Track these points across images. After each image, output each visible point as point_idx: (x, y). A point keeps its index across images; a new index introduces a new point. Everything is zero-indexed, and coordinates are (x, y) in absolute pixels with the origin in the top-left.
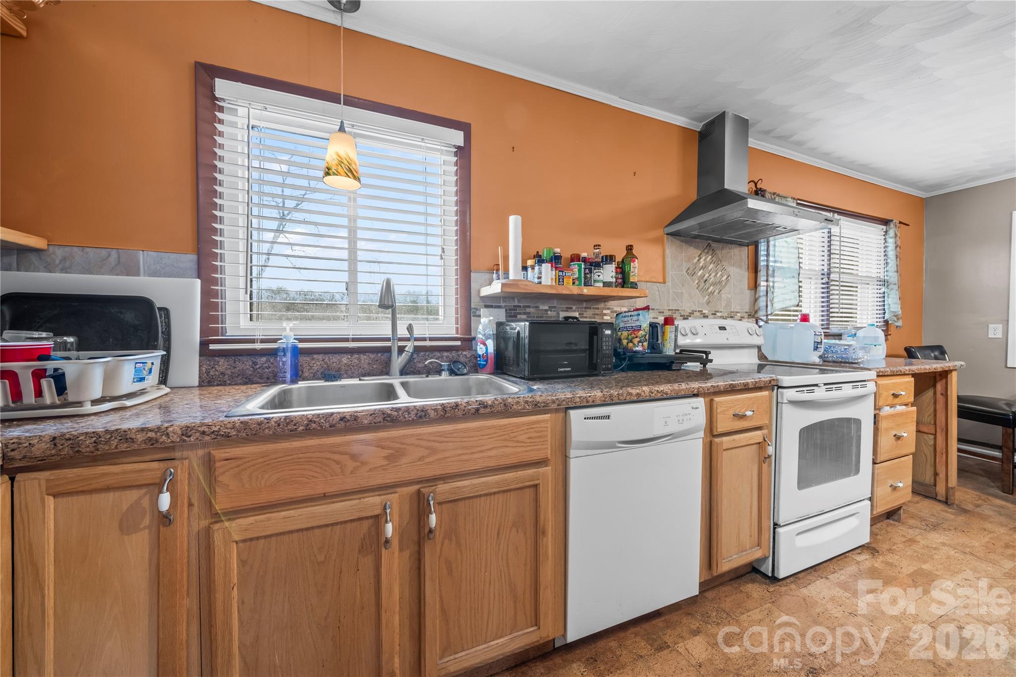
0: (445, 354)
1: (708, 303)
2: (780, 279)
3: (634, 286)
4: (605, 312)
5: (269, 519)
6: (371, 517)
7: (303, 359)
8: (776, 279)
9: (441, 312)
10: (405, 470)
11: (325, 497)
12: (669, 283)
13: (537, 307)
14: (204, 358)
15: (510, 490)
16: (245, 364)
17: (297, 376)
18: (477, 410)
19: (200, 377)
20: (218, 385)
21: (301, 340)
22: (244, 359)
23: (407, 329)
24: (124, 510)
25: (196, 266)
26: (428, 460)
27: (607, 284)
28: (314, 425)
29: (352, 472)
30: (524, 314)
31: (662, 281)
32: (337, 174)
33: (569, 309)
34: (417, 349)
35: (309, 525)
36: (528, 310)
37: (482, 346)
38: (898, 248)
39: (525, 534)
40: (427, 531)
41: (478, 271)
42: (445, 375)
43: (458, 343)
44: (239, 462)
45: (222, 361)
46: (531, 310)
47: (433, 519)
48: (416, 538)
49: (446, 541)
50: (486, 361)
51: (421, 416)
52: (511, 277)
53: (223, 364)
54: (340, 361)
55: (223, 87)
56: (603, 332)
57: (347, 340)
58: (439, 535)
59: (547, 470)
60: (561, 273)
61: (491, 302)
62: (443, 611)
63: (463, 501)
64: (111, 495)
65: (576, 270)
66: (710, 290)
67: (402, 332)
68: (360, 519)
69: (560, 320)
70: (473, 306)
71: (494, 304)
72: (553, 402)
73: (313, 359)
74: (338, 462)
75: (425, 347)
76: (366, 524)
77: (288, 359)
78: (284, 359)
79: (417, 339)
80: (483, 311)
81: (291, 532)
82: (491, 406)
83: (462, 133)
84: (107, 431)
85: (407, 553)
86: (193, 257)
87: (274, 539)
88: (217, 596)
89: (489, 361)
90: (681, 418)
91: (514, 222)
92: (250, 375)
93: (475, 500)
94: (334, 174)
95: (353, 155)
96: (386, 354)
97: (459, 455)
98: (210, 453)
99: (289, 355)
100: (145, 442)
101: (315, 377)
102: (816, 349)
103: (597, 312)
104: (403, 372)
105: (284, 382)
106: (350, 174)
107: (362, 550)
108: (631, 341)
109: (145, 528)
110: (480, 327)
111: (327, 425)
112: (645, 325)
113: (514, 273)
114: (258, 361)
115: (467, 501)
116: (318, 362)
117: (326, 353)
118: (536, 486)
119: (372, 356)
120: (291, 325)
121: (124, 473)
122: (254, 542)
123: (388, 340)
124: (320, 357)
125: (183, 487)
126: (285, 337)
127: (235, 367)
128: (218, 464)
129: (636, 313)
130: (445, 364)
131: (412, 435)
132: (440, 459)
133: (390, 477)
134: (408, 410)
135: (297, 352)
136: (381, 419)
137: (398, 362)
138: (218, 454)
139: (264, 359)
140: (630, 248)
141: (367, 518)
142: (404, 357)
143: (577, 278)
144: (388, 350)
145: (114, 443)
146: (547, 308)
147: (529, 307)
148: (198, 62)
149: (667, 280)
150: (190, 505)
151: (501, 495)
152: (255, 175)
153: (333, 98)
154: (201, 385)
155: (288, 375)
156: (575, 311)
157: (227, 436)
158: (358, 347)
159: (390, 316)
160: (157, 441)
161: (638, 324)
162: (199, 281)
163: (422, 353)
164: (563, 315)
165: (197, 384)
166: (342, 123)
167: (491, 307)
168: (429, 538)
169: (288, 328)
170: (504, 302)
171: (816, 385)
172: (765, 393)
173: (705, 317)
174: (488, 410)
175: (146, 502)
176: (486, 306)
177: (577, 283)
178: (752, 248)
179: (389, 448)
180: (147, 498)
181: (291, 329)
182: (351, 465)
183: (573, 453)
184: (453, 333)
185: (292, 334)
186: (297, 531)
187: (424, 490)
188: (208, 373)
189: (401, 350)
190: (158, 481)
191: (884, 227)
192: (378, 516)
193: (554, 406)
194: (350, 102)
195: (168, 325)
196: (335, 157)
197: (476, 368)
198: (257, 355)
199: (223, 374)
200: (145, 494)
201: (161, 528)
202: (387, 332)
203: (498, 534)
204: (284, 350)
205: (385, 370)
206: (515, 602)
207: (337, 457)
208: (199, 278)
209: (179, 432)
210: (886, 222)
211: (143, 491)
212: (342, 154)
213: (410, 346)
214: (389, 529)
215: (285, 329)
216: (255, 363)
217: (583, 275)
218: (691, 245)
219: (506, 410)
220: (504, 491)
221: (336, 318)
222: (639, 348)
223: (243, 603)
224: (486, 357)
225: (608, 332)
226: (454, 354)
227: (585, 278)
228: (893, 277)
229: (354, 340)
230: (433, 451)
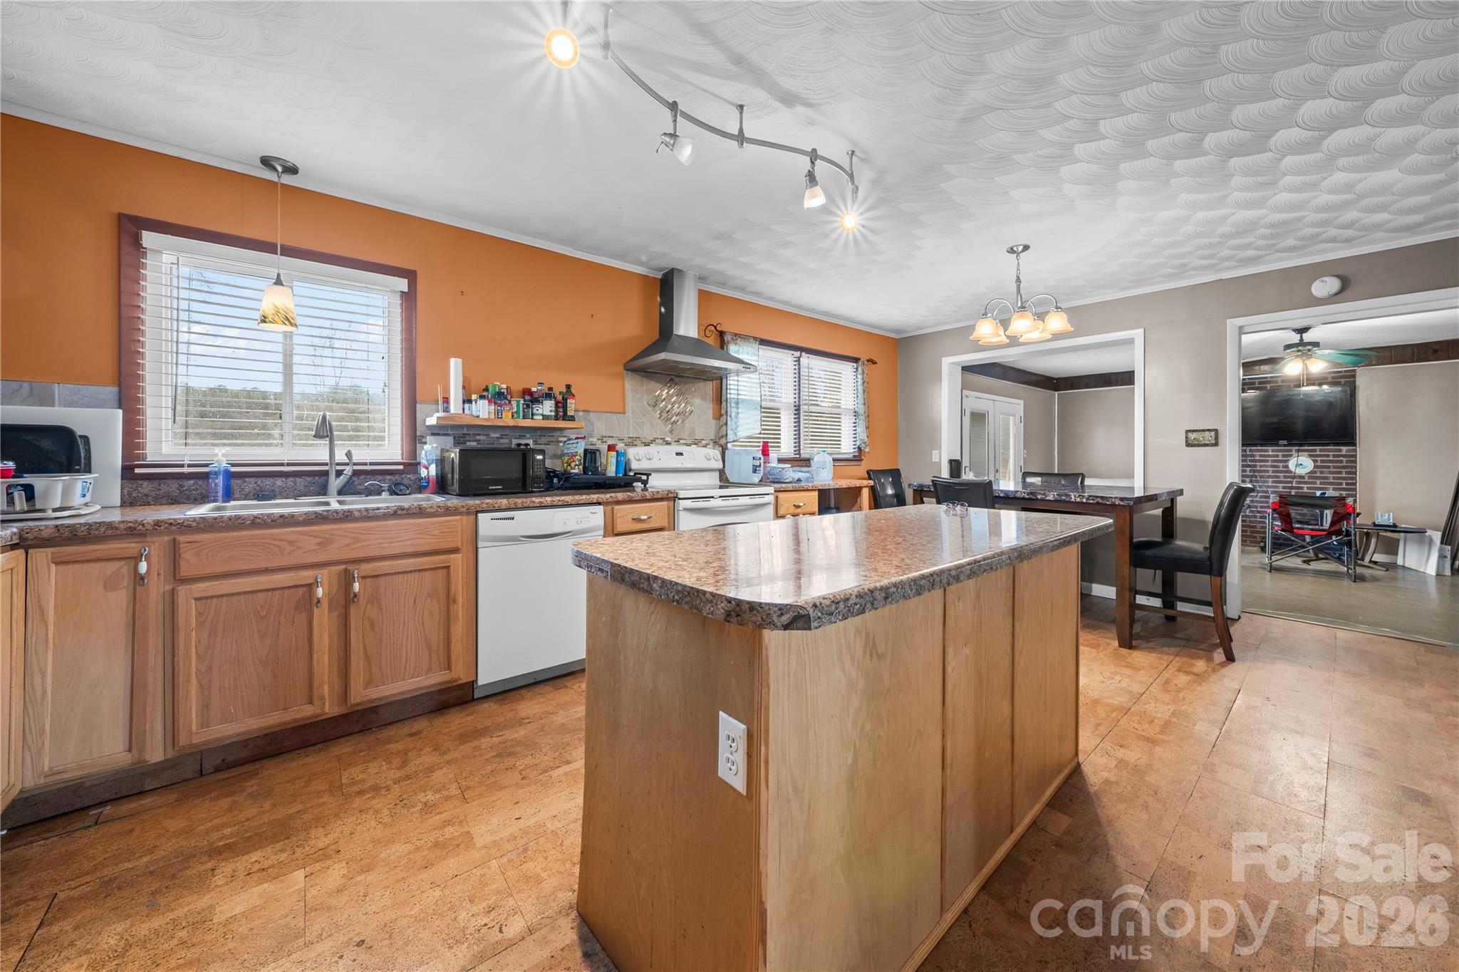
0: (388, 477)
1: (671, 431)
2: (744, 410)
3: (572, 419)
4: (560, 439)
5: (221, 584)
6: (305, 585)
7: (235, 483)
8: (740, 410)
9: (387, 439)
10: (334, 553)
11: (267, 571)
12: (629, 413)
13: (488, 435)
14: (124, 481)
15: (425, 570)
16: (172, 487)
17: (228, 496)
18: (396, 512)
19: (122, 499)
20: (140, 505)
21: (233, 465)
22: (170, 482)
23: (346, 455)
24: (108, 575)
25: (117, 398)
26: (352, 547)
27: (545, 417)
28: (258, 520)
29: (289, 554)
30: (473, 441)
31: (622, 411)
32: (274, 322)
33: (521, 437)
34: (356, 473)
35: (254, 589)
36: (478, 437)
37: (424, 469)
38: (865, 384)
39: (439, 603)
40: (352, 595)
41: (424, 402)
42: (385, 495)
43: (401, 467)
44: (199, 544)
45: (145, 484)
46: (482, 438)
47: (356, 586)
48: (343, 604)
49: (369, 606)
50: (428, 483)
51: (347, 517)
52: (452, 410)
53: (146, 487)
54: (274, 484)
55: (148, 238)
56: (534, 459)
57: (282, 465)
58: (362, 600)
59: (457, 557)
60: (499, 408)
61: (437, 431)
62: (367, 656)
63: (384, 577)
64: (98, 565)
65: (515, 406)
66: (673, 420)
67: (340, 456)
68: (296, 586)
69: (513, 446)
70: (418, 434)
71: (441, 432)
72: (463, 507)
73: (245, 482)
74: (277, 546)
75: (366, 470)
76: (301, 591)
77: (220, 481)
78: (217, 481)
79: (355, 464)
80: (429, 439)
81: (238, 594)
82: (408, 509)
83: (406, 280)
84: (96, 523)
85: (335, 614)
86: (114, 389)
87: (225, 598)
88: (180, 635)
89: (431, 484)
90: (579, 520)
91: (455, 365)
92: (176, 497)
93: (394, 576)
94: (271, 322)
95: (290, 305)
96: (323, 478)
97: (381, 543)
98: (175, 539)
99: (221, 477)
100: (126, 529)
101: (246, 498)
102: (755, 471)
103: (551, 439)
104: (340, 493)
105: (215, 501)
106: (287, 323)
107: (297, 608)
108: (570, 465)
109: (123, 588)
110: (423, 453)
111: (269, 520)
112: (581, 451)
113: (455, 407)
114: (185, 484)
115: (387, 578)
116: (250, 484)
117: (258, 477)
118: (448, 567)
119: (309, 479)
120: (224, 451)
121: (110, 549)
122: (209, 601)
123: (326, 464)
124: (253, 480)
125: (154, 559)
126: (217, 461)
127: (160, 490)
128: (181, 546)
129: (576, 441)
130: (385, 486)
131: (339, 529)
132: (364, 546)
133: (322, 557)
134: (336, 512)
135: (230, 476)
136: (313, 517)
137: (335, 483)
138: (182, 539)
139: (191, 482)
140: (568, 387)
141: (301, 586)
142: (342, 479)
143: (516, 412)
144: (326, 473)
145: (103, 530)
146: (498, 435)
147: (479, 435)
148: (123, 214)
149: (627, 411)
150: (159, 574)
151: (417, 574)
152: (183, 316)
153: (269, 248)
154: (121, 506)
155: (220, 494)
156: (529, 438)
157: (190, 526)
158: (294, 471)
159: (328, 442)
160: (135, 529)
161: (576, 450)
162: (121, 411)
163: (363, 477)
164: (515, 442)
165: (119, 505)
166: (279, 275)
167: (438, 434)
168: (354, 602)
169: (220, 454)
170: (452, 430)
171: (713, 497)
172: (665, 503)
173: (668, 443)
174: (405, 512)
175: (125, 570)
176: (433, 434)
177: (515, 416)
178: (719, 381)
179: (320, 537)
180: (126, 567)
181: (223, 455)
182: (288, 548)
183: (480, 544)
184: (398, 458)
185: (224, 459)
186: (244, 593)
187: (350, 568)
188: (130, 495)
189: (339, 473)
190: (135, 555)
191: (855, 365)
192: (311, 584)
193: (464, 510)
194: (288, 251)
195: (88, 452)
196: (272, 307)
197: (421, 489)
198: (183, 478)
199: (147, 495)
200: (125, 564)
201: (138, 587)
202: (325, 457)
203: (415, 602)
204: (216, 473)
205: (323, 491)
206: (430, 652)
207: (278, 543)
208: (120, 408)
209: (153, 524)
210: (856, 360)
211: (123, 563)
212: (279, 305)
213: (348, 470)
214: (320, 592)
215: (217, 455)
216: (182, 486)
217: (521, 409)
218: (652, 380)
219: (420, 512)
220: (420, 570)
221: (271, 445)
222: (576, 471)
223: (199, 642)
224: (428, 479)
225: (540, 457)
226: (397, 477)
227: (524, 412)
228: (861, 409)
229: (288, 465)
230: (357, 540)
